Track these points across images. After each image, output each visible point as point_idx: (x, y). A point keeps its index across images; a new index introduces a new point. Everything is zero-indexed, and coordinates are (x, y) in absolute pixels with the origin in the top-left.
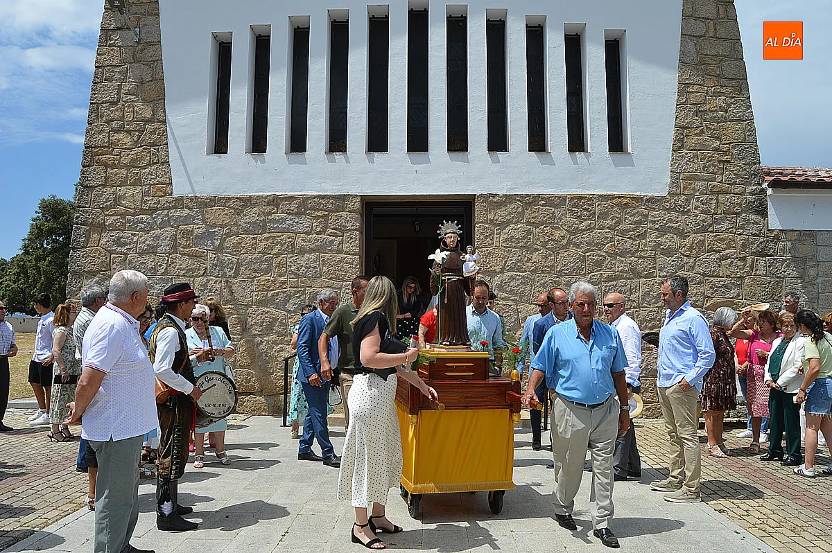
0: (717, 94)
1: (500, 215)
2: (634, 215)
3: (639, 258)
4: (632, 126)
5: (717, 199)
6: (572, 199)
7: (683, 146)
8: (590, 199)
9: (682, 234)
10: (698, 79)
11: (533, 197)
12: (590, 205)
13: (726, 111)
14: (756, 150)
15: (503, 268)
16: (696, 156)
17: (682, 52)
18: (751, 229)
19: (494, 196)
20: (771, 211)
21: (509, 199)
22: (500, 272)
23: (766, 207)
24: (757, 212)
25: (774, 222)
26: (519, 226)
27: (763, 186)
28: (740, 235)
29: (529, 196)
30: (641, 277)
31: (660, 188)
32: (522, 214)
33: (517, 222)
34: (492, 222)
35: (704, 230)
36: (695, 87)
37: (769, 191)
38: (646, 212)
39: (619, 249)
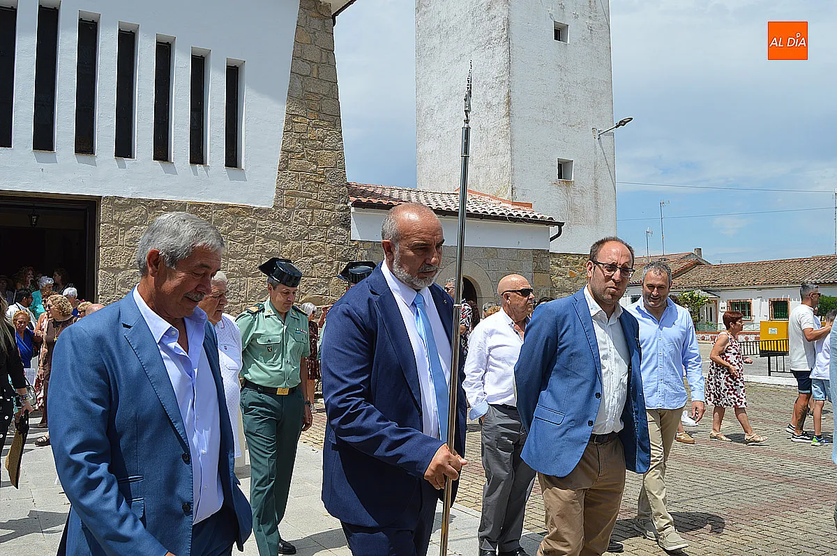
0: (316, 126)
1: (125, 217)
2: (244, 223)
3: (248, 260)
4: (246, 146)
5: (312, 213)
6: (192, 206)
7: (287, 166)
8: (207, 207)
9: (284, 241)
10: (301, 112)
11: (157, 202)
12: (207, 212)
13: (323, 141)
14: (344, 175)
15: (127, 266)
16: (297, 176)
17: (291, 87)
18: (338, 239)
19: (120, 198)
20: (353, 225)
21: (134, 202)
22: (122, 270)
23: (350, 222)
24: (343, 226)
25: (355, 234)
26: (142, 228)
27: (348, 205)
28: (329, 243)
29: (153, 201)
30: (249, 276)
31: (266, 200)
32: (145, 217)
33: (141, 224)
34: (116, 222)
35: (300, 238)
36: (300, 118)
37: (353, 209)
38: (254, 221)
39: (231, 252)
